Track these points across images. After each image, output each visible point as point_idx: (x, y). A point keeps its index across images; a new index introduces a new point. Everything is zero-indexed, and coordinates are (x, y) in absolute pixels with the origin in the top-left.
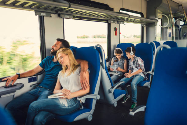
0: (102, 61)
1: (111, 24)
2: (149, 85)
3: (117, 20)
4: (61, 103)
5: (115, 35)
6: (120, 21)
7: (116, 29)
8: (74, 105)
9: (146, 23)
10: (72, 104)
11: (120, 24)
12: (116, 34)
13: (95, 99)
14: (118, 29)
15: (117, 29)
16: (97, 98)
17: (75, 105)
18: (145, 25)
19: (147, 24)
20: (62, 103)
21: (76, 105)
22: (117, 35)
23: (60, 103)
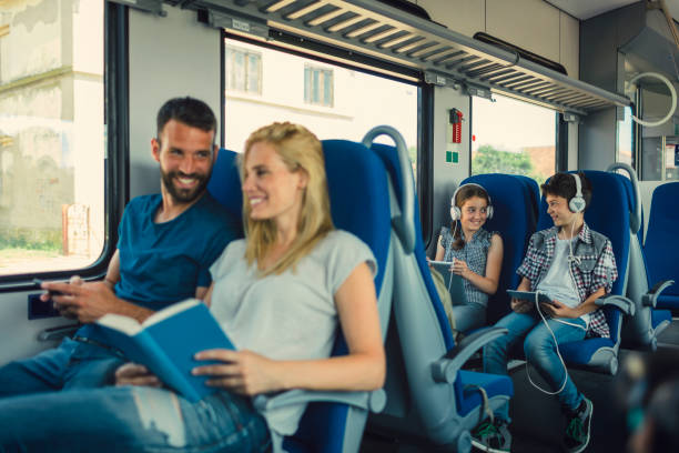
0: (398, 213)
1: (437, 90)
2: (614, 359)
3: (463, 76)
4: (147, 425)
5: (454, 141)
6: (473, 80)
7: (455, 117)
8: (225, 438)
9: (578, 109)
10: (216, 431)
11: (474, 98)
12: (456, 138)
13: (361, 410)
14: (466, 116)
15: (460, 115)
16: (369, 404)
17: (232, 439)
18: (572, 118)
19: (581, 112)
20: (153, 424)
21: (242, 439)
22: (459, 141)
23: (140, 424)
